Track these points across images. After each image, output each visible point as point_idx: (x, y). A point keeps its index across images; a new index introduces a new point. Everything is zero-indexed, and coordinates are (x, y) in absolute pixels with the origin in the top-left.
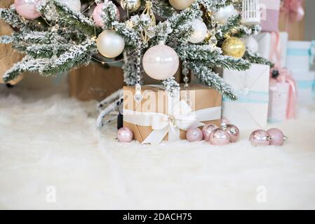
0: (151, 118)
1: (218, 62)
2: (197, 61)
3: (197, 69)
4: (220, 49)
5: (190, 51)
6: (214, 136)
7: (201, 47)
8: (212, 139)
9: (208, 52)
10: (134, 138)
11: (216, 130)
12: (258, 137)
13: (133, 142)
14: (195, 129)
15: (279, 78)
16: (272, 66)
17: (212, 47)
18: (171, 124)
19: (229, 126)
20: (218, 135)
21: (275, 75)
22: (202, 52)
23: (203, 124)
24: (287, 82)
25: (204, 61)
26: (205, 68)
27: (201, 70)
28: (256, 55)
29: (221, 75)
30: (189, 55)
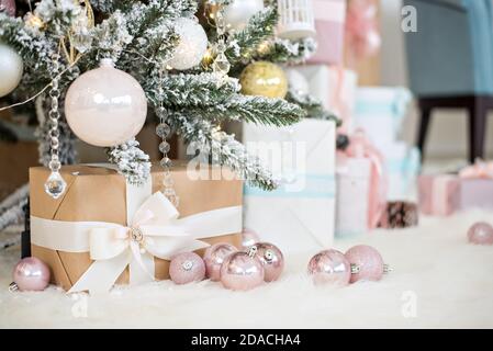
0: (88, 234)
1: (233, 109)
2: (189, 109)
3: (189, 127)
4: (236, 80)
5: (172, 88)
6: (230, 270)
7: (195, 78)
8: (226, 277)
9: (211, 89)
10: (52, 280)
11: (234, 257)
12: (325, 265)
13: (51, 288)
14: (188, 256)
15: (350, 148)
16: (339, 124)
17: (220, 77)
18: (134, 246)
19: (260, 246)
20: (238, 267)
21: (342, 144)
22: (197, 89)
23: (207, 245)
24: (366, 156)
25: (202, 108)
26: (207, 124)
27: (197, 128)
28: (308, 99)
29: (239, 138)
30: (170, 96)
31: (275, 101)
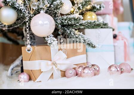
0: (40, 64)
1: (81, 25)
2: (69, 26)
3: (68, 31)
4: (81, 16)
5: (63, 20)
6: (84, 72)
7: (69, 16)
8: (83, 74)
9: (74, 19)
10: (30, 79)
11: (85, 68)
14: (70, 69)
15: (117, 38)
16: (113, 30)
17: (77, 15)
18: (54, 67)
19: (92, 65)
20: (86, 71)
21: (115, 37)
22: (70, 20)
23: (75, 66)
24: (122, 40)
25: (72, 26)
26: (74, 30)
27: (71, 32)
28: (104, 22)
29: (84, 33)
30: (62, 22)
31: (94, 21)
